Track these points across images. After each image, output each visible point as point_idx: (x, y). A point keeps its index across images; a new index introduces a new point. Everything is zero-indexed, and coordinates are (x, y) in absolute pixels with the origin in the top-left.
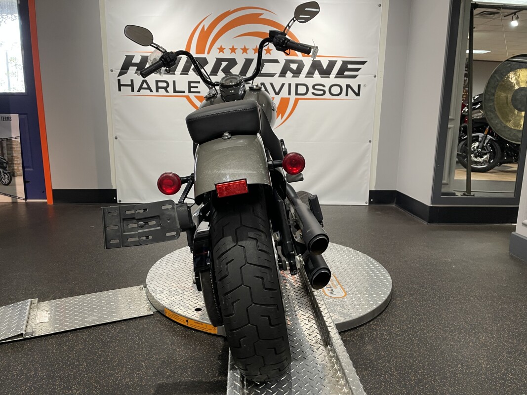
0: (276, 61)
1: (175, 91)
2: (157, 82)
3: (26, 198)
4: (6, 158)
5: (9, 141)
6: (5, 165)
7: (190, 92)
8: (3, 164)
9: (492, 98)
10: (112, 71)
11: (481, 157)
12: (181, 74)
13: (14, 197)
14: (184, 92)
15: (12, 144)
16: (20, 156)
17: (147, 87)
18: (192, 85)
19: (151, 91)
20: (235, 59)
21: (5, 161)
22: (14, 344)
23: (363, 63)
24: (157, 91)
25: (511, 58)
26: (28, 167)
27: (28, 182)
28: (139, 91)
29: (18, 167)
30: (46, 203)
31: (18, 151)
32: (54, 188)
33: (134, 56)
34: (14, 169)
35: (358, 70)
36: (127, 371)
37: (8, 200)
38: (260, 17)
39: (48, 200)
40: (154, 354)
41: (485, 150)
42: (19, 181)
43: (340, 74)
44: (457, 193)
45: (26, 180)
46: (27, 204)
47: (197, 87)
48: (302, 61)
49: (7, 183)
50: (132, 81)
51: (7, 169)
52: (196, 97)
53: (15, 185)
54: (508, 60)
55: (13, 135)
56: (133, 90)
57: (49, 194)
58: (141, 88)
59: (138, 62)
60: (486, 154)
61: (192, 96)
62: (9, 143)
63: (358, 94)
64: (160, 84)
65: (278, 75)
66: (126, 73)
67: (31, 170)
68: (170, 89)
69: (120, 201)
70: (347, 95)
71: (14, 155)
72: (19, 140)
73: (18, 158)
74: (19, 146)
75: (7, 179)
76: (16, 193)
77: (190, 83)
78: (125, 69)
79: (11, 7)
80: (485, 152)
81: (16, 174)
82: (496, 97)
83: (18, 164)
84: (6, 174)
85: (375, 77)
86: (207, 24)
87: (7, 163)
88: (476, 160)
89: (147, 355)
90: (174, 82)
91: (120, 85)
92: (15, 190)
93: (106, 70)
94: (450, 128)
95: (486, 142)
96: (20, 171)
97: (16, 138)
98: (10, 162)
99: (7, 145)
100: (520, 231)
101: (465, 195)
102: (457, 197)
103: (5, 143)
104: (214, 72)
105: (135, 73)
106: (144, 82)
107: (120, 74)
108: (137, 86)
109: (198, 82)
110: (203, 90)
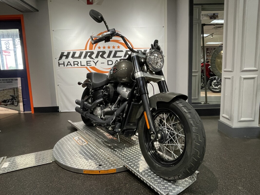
0: (122, 51)
1: (81, 65)
2: (74, 62)
3: (24, 111)
4: (16, 95)
5: (17, 88)
6: (16, 98)
7: (87, 65)
9: (214, 62)
10: (56, 59)
11: (217, 86)
12: (83, 58)
13: (19, 111)
14: (85, 65)
15: (18, 90)
16: (21, 94)
17: (70, 64)
18: (88, 62)
19: (72, 66)
20: (105, 51)
24: (74, 66)
25: (221, 45)
26: (25, 99)
27: (25, 105)
28: (67, 66)
29: (21, 99)
30: (31, 113)
31: (20, 92)
32: (35, 106)
33: (64, 52)
34: (19, 100)
36: (30, 190)
37: (17, 112)
39: (32, 112)
40: (45, 182)
41: (219, 83)
42: (21, 104)
45: (24, 104)
46: (24, 114)
47: (90, 63)
49: (16, 105)
50: (64, 62)
51: (17, 99)
52: (90, 67)
53: (19, 106)
54: (220, 46)
55: (19, 86)
56: (64, 66)
57: (32, 109)
58: (67, 65)
59: (66, 54)
61: (88, 67)
64: (75, 63)
65: (123, 57)
66: (61, 59)
67: (26, 100)
68: (79, 64)
69: (60, 111)
71: (19, 94)
72: (21, 88)
73: (21, 95)
74: (21, 90)
75: (16, 104)
76: (20, 109)
77: (87, 61)
78: (61, 58)
79: (17, 36)
80: (219, 84)
81: (20, 102)
82: (216, 61)
83: (21, 98)
84: (16, 102)
87: (16, 97)
88: (215, 87)
89: (42, 182)
90: (81, 62)
91: (59, 64)
92: (20, 108)
93: (54, 58)
94: (196, 75)
95: (219, 80)
96: (21, 100)
97: (20, 87)
98: (18, 97)
99: (16, 90)
100: (222, 119)
101: (205, 103)
102: (202, 104)
103: (15, 89)
104: (97, 57)
105: (65, 59)
106: (69, 62)
107: (59, 60)
108: (66, 64)
109: (91, 61)
110: (93, 64)
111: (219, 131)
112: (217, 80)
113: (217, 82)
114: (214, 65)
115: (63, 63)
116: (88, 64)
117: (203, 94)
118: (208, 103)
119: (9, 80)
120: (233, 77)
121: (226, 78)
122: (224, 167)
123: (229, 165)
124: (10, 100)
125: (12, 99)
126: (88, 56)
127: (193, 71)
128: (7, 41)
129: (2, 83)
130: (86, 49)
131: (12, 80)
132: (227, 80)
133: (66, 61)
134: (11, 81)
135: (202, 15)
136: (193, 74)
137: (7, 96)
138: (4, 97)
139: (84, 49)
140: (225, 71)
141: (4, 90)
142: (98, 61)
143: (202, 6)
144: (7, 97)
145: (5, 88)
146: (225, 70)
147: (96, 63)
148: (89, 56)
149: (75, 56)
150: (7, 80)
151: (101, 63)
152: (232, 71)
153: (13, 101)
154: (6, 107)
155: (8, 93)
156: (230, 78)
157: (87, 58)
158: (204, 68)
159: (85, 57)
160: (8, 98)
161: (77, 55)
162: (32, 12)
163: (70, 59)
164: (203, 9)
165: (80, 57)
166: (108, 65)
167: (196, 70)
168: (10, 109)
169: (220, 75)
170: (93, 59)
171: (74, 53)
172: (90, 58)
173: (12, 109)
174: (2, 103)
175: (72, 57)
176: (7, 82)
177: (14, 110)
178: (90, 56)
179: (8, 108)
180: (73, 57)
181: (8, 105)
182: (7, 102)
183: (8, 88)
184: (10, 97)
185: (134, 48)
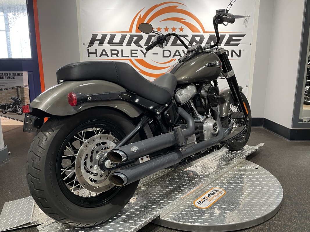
4: (21, 99)
5: (22, 88)
6: (19, 103)
8: (18, 102)
10: (84, 44)
12: (126, 45)
14: (128, 57)
15: (24, 90)
16: (28, 97)
17: (105, 54)
18: (133, 52)
19: (108, 56)
21: (19, 100)
23: (243, 36)
24: (112, 56)
28: (100, 56)
31: (27, 94)
33: (97, 35)
35: (239, 40)
37: (21, 124)
38: (177, 8)
43: (228, 43)
44: (304, 120)
47: (136, 53)
48: (203, 35)
49: (21, 113)
50: (96, 50)
51: (21, 105)
52: (135, 59)
55: (24, 85)
56: (97, 56)
58: (102, 55)
59: (100, 38)
61: (133, 59)
62: (22, 89)
63: (239, 56)
64: (114, 52)
66: (93, 45)
68: (120, 55)
71: (25, 96)
72: (28, 87)
74: (28, 91)
75: (20, 111)
77: (132, 51)
83: (27, 102)
84: (20, 108)
85: (251, 45)
86: (142, 14)
87: (21, 102)
90: (122, 51)
91: (89, 53)
93: (80, 43)
97: (26, 86)
98: (23, 100)
102: (304, 122)
103: (19, 89)
104: (147, 44)
106: (104, 50)
107: (89, 46)
108: (99, 54)
109: (137, 50)
110: (140, 55)
115: (95, 52)
116: (133, 55)
119: (10, 74)
124: (11, 106)
125: (14, 104)
126: (133, 42)
130: (131, 31)
131: (15, 74)
133: (100, 49)
137: (6, 99)
139: (128, 31)
141: (1, 90)
144: (7, 101)
145: (3, 87)
147: (145, 54)
148: (135, 43)
149: (113, 42)
150: (7, 74)
151: (153, 54)
153: (16, 107)
154: (4, 115)
155: (8, 95)
157: (131, 45)
159: (129, 44)
160: (8, 103)
161: (117, 40)
163: (106, 46)
165: (121, 43)
166: (164, 56)
168: (11, 118)
170: (140, 46)
171: (113, 37)
172: (137, 46)
173: (14, 119)
175: (108, 43)
176: (7, 78)
177: (17, 120)
178: (137, 43)
179: (8, 118)
180: (110, 42)
181: (8, 113)
182: (6, 108)
183: (7, 87)
184: (11, 100)
185: (204, 32)
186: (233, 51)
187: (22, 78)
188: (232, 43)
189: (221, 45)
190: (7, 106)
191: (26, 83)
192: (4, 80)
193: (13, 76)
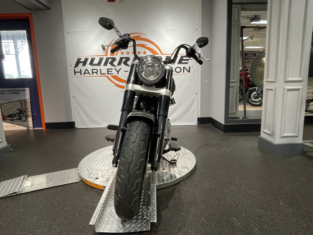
1: (101, 74)
2: (92, 70)
3: (34, 127)
4: (24, 109)
5: (25, 101)
6: (23, 112)
7: (108, 74)
8: (22, 112)
9: (255, 71)
10: (71, 66)
11: (257, 99)
12: (104, 65)
13: (28, 127)
14: (105, 74)
16: (30, 107)
17: (88, 72)
18: (109, 70)
19: (90, 74)
20: (129, 57)
22: (12, 197)
24: (93, 74)
25: (263, 51)
26: (34, 113)
27: (34, 120)
28: (84, 74)
29: (30, 113)
30: (42, 130)
31: (29, 105)
32: (46, 122)
33: (81, 58)
34: (27, 114)
35: (188, 60)
37: (25, 128)
38: (140, 37)
39: (43, 128)
42: (30, 119)
43: (180, 62)
44: (240, 117)
45: (34, 118)
46: (34, 130)
47: (111, 71)
48: (161, 57)
50: (81, 70)
51: (25, 114)
52: (111, 76)
53: (28, 121)
54: (261, 52)
55: (27, 98)
56: (81, 74)
57: (44, 125)
58: (85, 73)
59: (83, 61)
60: (259, 97)
61: (109, 75)
63: (189, 71)
64: (94, 71)
66: (78, 66)
67: (36, 114)
68: (99, 73)
69: (77, 127)
70: (184, 72)
71: (28, 107)
72: (29, 100)
73: (29, 108)
74: (30, 103)
75: (24, 119)
76: (29, 126)
77: (108, 69)
78: (77, 65)
80: (259, 96)
81: (28, 116)
83: (29, 112)
84: (24, 116)
85: (197, 63)
87: (24, 111)
88: (255, 100)
90: (100, 69)
91: (75, 72)
92: (28, 124)
93: (68, 65)
94: (234, 86)
95: (259, 91)
96: (30, 115)
97: (28, 99)
98: (26, 110)
99: (24, 102)
100: (262, 135)
101: (243, 118)
102: (240, 119)
104: (119, 64)
105: (82, 66)
106: (86, 70)
107: (75, 67)
108: (83, 72)
109: (112, 69)
110: (114, 73)
111: (259, 148)
112: (257, 92)
113: (257, 94)
114: (255, 74)
117: (241, 108)
118: (247, 117)
119: (15, 90)
120: (276, 88)
121: (268, 90)
122: (265, 184)
123: (270, 182)
124: (17, 115)
125: (19, 113)
126: (109, 63)
127: (231, 81)
128: (7, 43)
129: (7, 95)
130: (106, 55)
131: (20, 90)
132: (269, 91)
133: (83, 69)
134: (17, 92)
135: (242, 16)
136: (231, 85)
138: (10, 111)
140: (267, 82)
141: (9, 102)
142: (120, 69)
143: (242, 6)
144: (14, 111)
146: (268, 80)
147: (118, 72)
149: (93, 63)
150: (12, 91)
151: (124, 71)
152: (275, 82)
153: (21, 116)
154: (12, 122)
155: (14, 106)
156: (272, 90)
157: (108, 65)
158: (242, 78)
159: (106, 64)
160: (14, 112)
161: (96, 62)
162: (43, 10)
163: (88, 66)
164: (243, 9)
165: (99, 64)
167: (234, 80)
168: (17, 125)
169: (261, 86)
170: (114, 66)
171: (93, 60)
172: (112, 65)
173: (20, 125)
174: (8, 118)
175: (90, 64)
176: (13, 93)
177: (21, 125)
179: (15, 124)
180: (91, 63)
181: (14, 120)
182: (13, 117)
183: (14, 100)
184: (17, 111)
185: (162, 54)
186: (184, 68)
187: (25, 93)
188: (183, 62)
189: (175, 63)
190: (14, 115)
191: (28, 97)
192: (11, 95)
193: (18, 92)
